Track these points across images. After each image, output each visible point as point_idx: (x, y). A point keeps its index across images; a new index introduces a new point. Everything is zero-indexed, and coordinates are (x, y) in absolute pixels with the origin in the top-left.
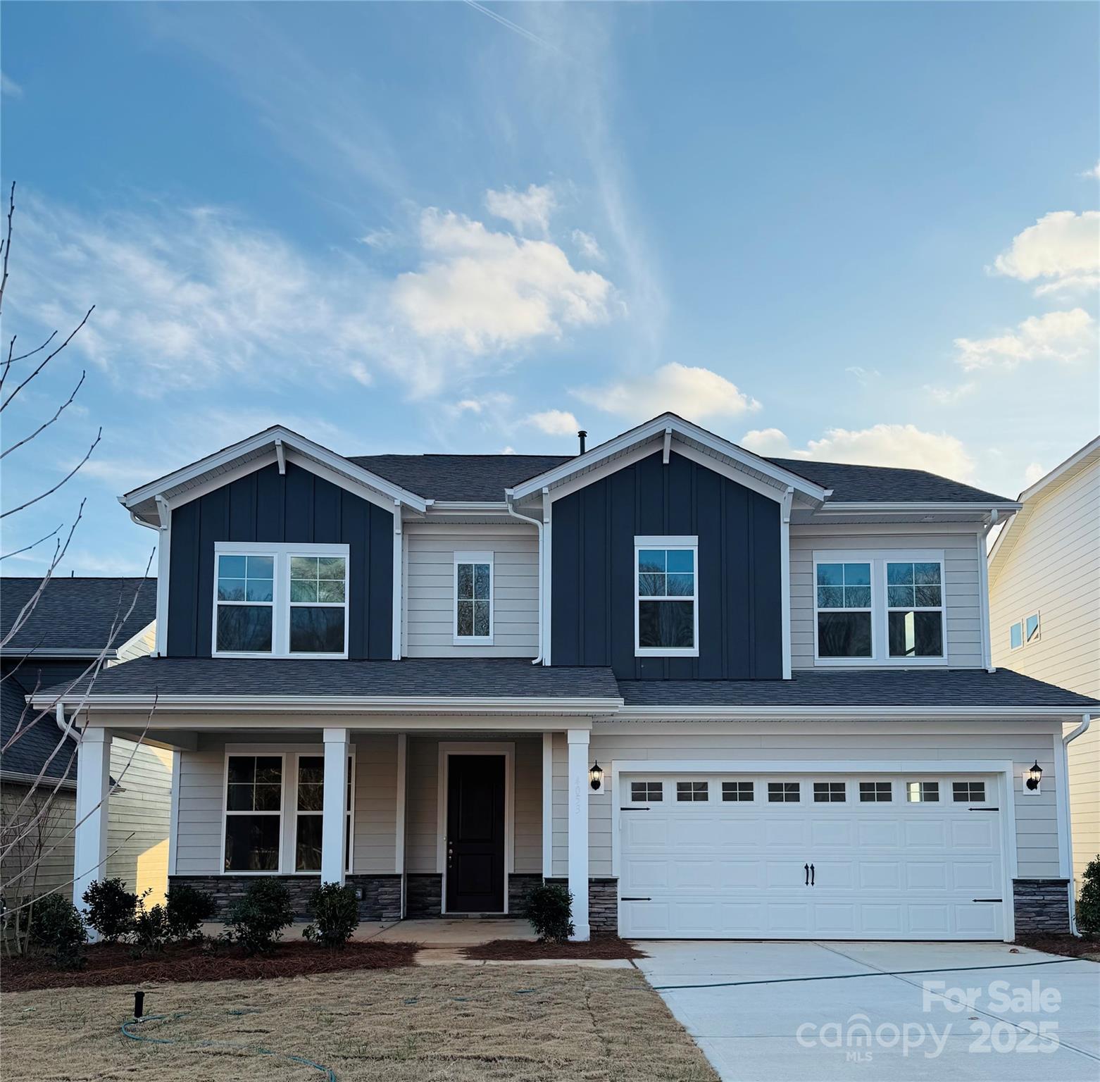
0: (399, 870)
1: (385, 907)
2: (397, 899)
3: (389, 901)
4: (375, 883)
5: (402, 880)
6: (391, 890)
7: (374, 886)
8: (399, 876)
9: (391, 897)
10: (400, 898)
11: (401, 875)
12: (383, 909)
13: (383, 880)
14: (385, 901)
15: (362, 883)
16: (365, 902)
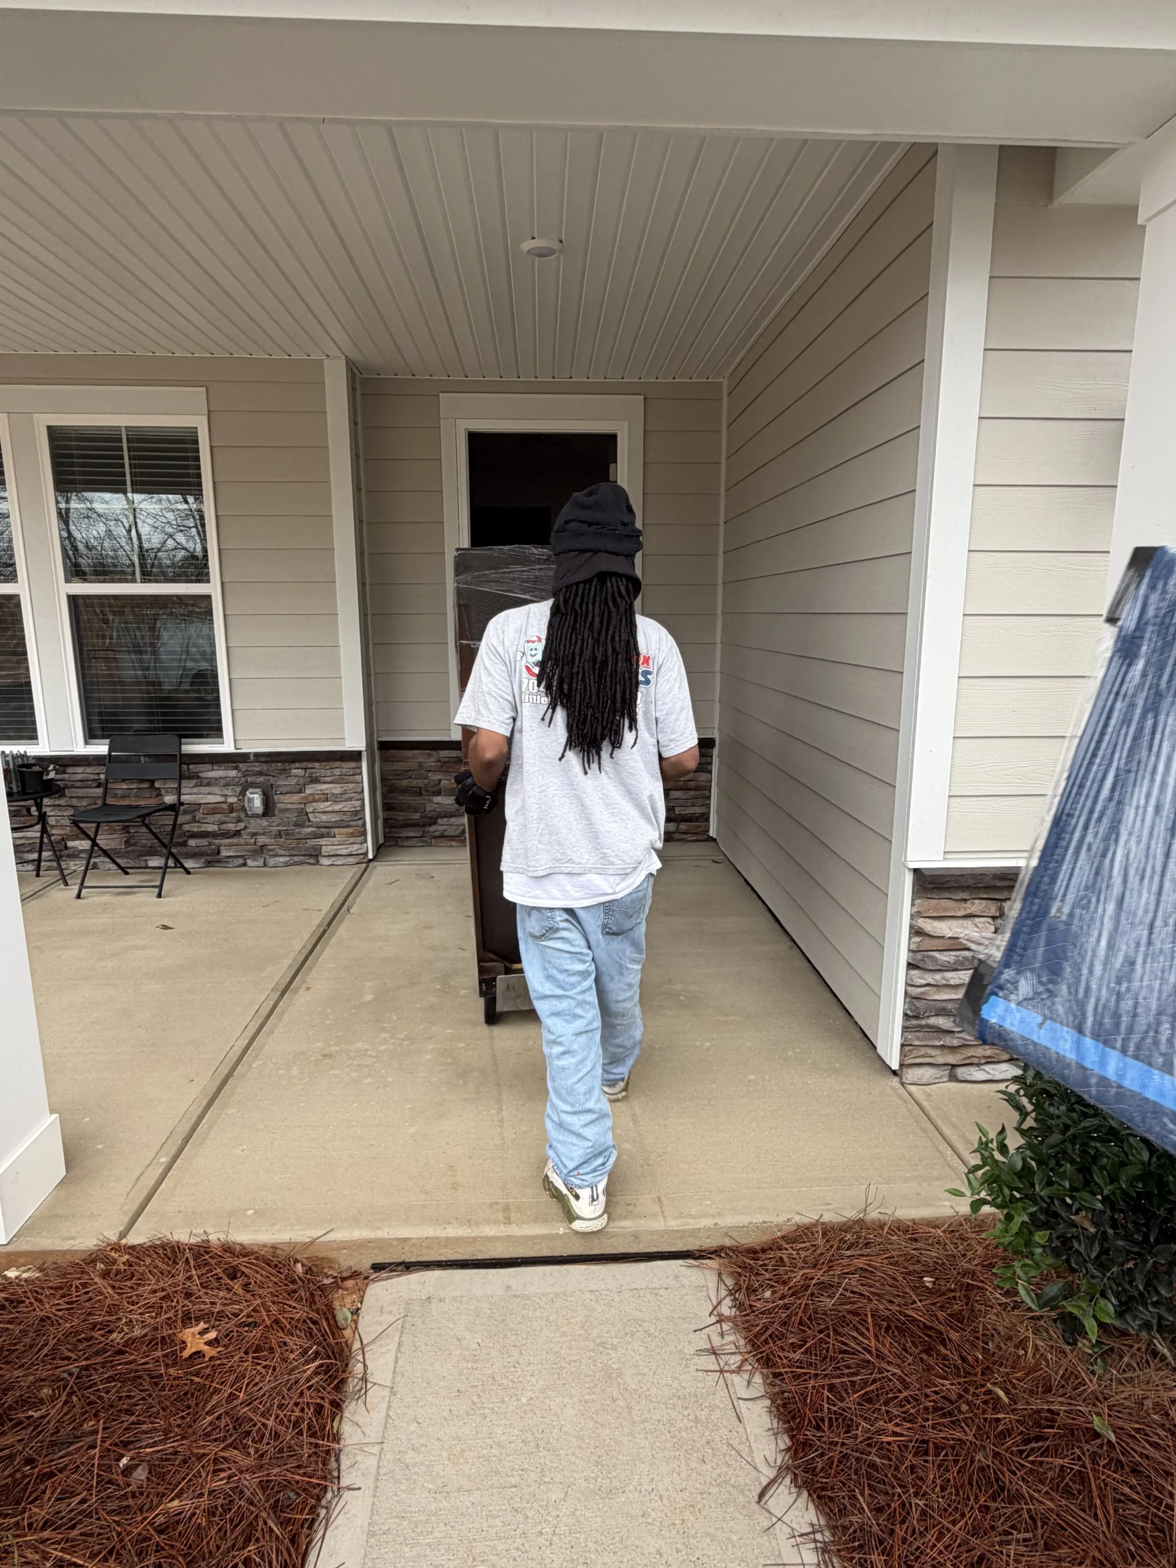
0: (355, 740)
1: (325, 831)
2: (356, 813)
3: (335, 818)
4: (294, 771)
5: (364, 765)
6: (337, 789)
7: (293, 781)
8: (355, 756)
9: (338, 807)
10: (363, 809)
11: (360, 753)
12: (322, 836)
13: (317, 765)
14: (324, 818)
15: (261, 774)
16: (275, 820)
